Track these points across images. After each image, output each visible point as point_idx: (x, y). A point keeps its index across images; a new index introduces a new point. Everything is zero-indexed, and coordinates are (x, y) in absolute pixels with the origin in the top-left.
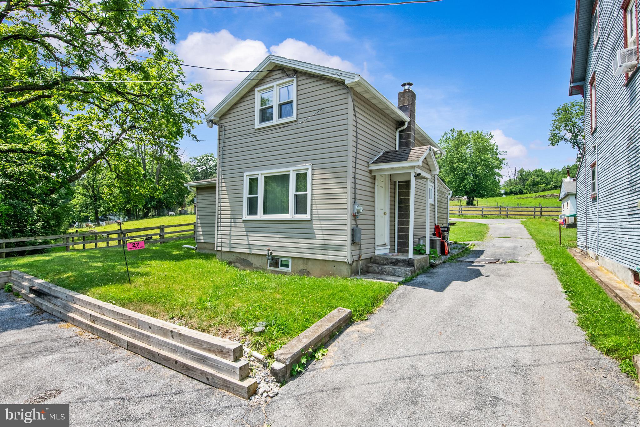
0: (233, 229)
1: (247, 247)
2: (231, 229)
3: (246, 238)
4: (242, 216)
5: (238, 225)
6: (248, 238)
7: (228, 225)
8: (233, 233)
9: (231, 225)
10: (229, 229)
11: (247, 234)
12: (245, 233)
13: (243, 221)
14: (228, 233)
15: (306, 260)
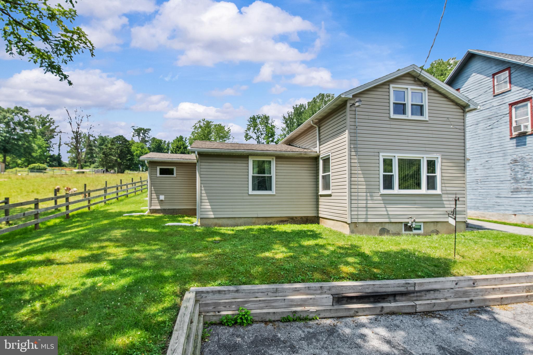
0: (369, 202)
1: (387, 217)
2: (367, 202)
3: (384, 209)
4: (379, 191)
5: (375, 198)
6: (386, 209)
7: (365, 198)
8: (369, 205)
9: (367, 198)
10: (365, 202)
11: (385, 205)
12: (383, 205)
13: (381, 195)
14: (364, 205)
15: (436, 223)
